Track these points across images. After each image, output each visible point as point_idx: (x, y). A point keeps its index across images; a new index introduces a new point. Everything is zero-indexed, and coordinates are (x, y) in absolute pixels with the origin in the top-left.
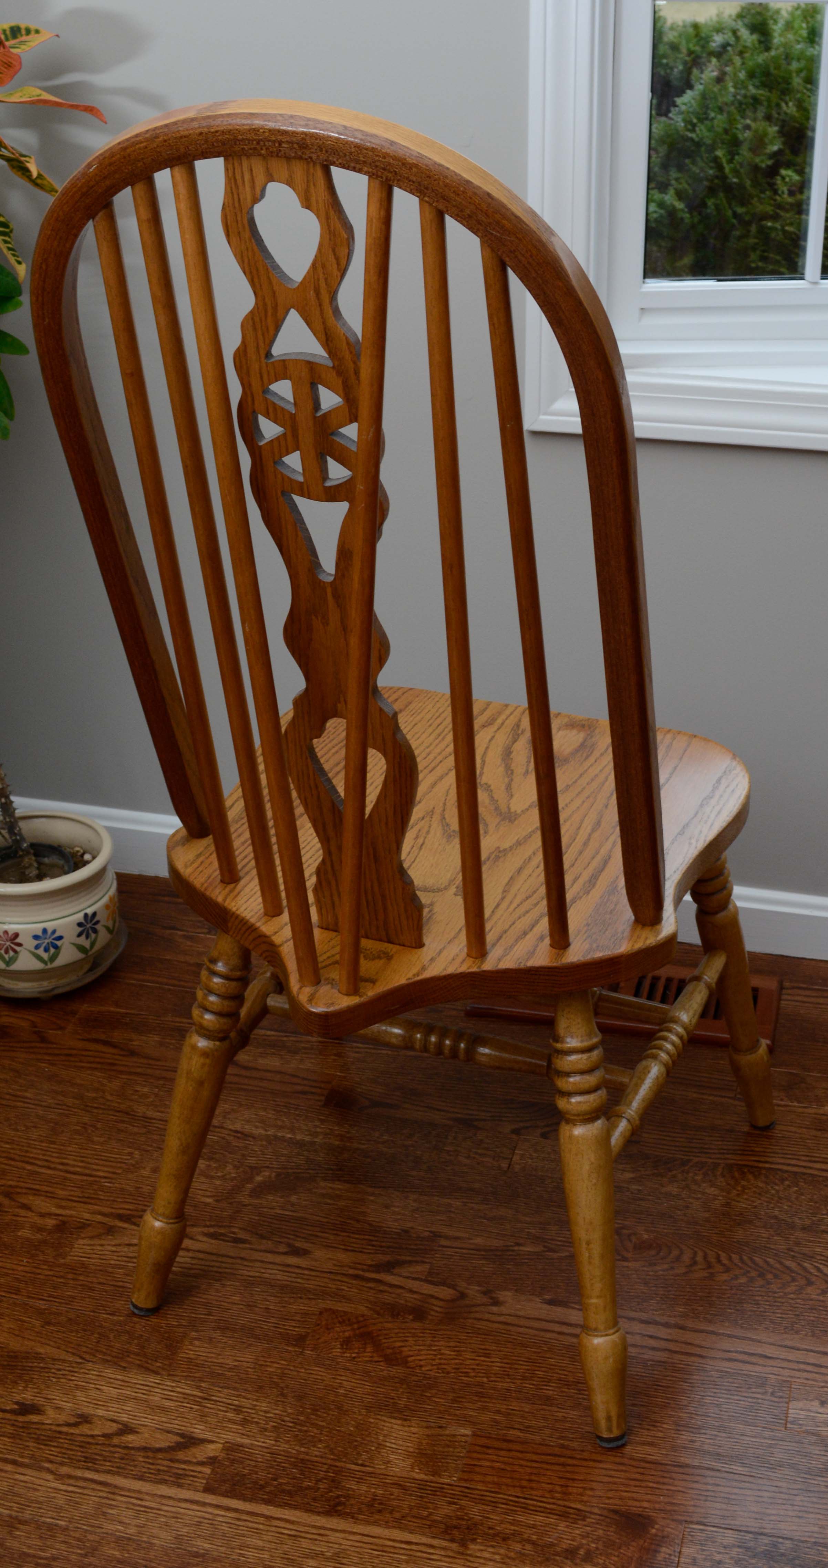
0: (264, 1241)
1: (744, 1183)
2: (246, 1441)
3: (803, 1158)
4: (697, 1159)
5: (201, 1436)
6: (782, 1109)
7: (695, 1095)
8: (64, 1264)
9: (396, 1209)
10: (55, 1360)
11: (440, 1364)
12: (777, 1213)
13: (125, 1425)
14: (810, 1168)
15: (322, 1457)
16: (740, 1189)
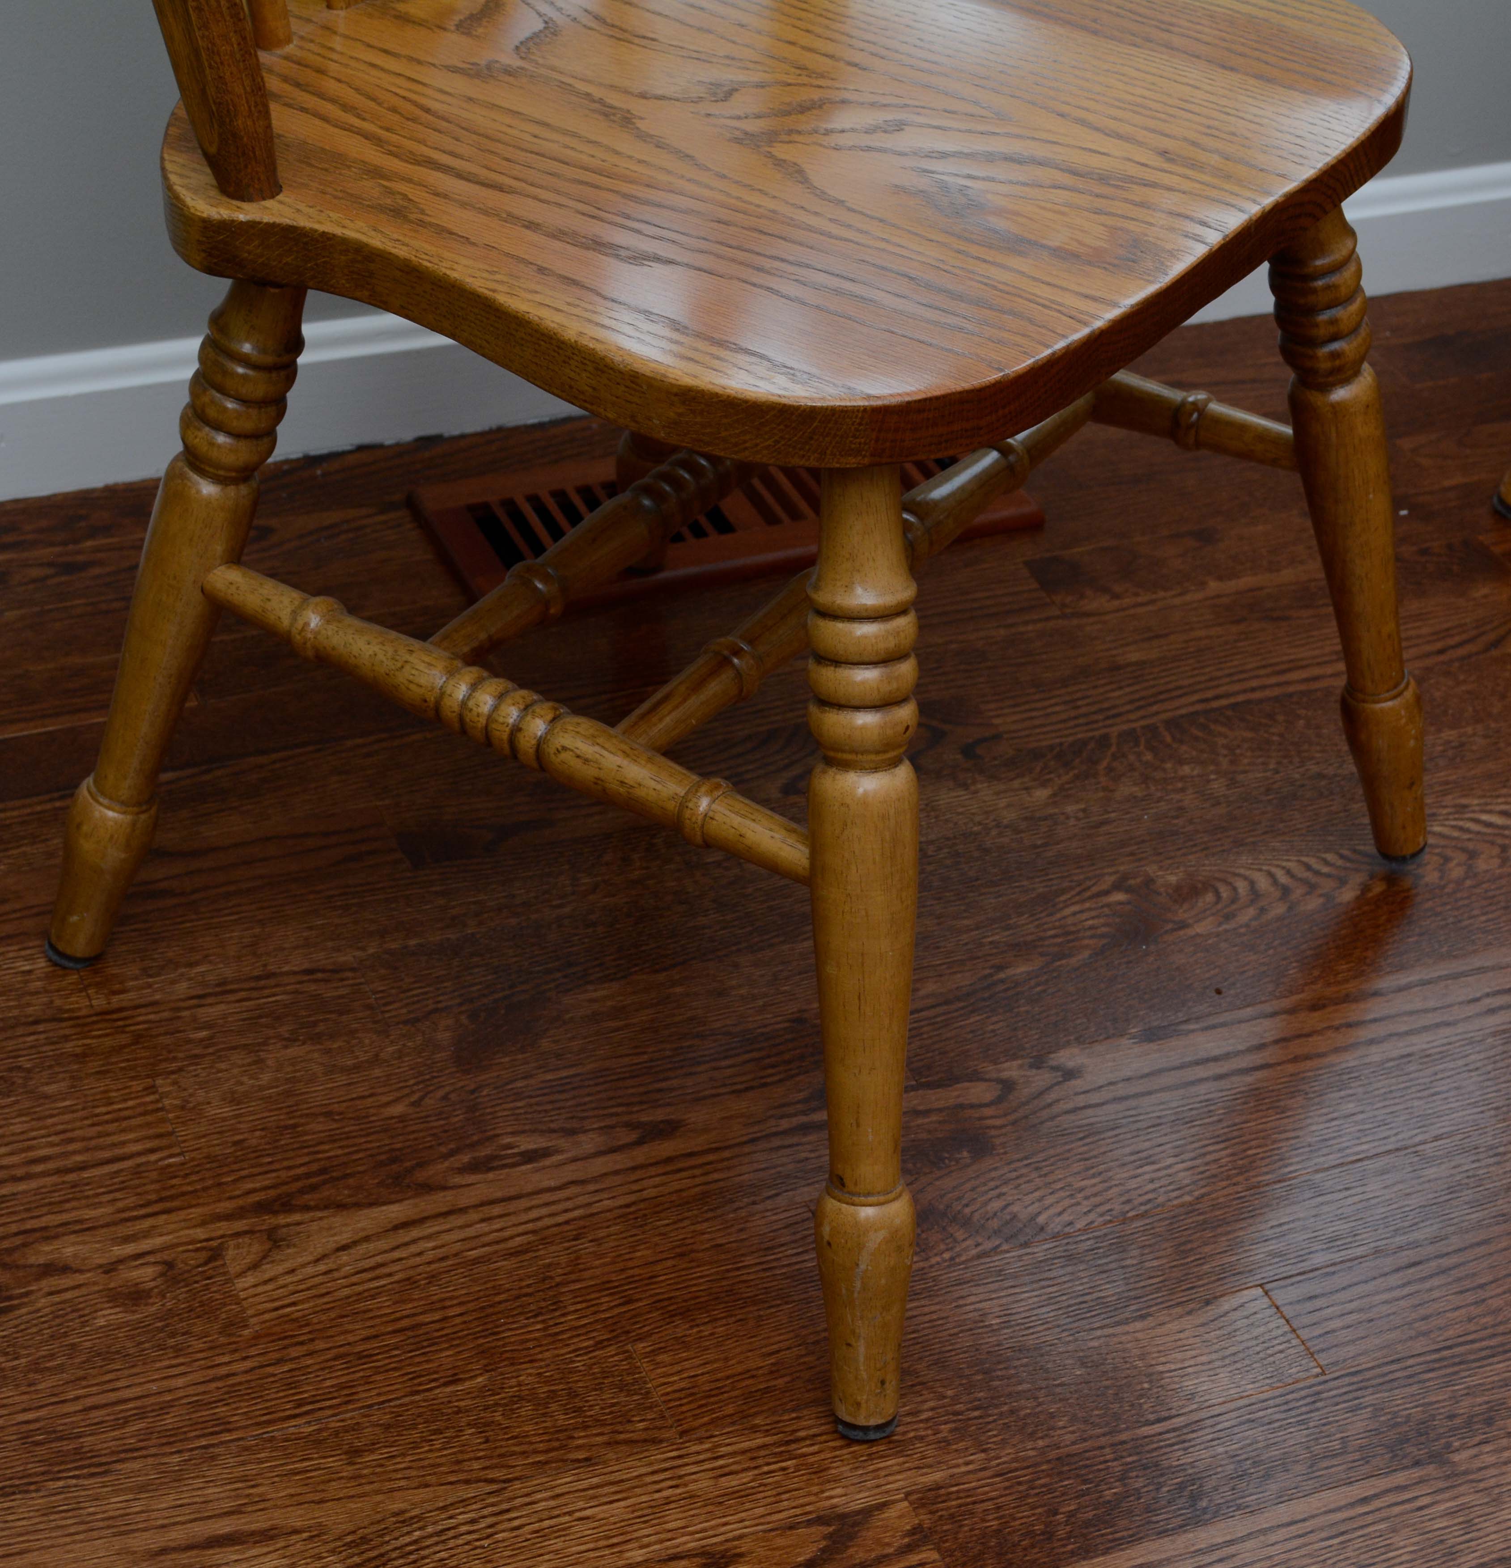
0: (582, 1138)
1: (1221, 741)
2: (937, 1476)
3: (1262, 672)
4: (1114, 731)
5: (856, 1506)
6: (1150, 608)
7: (1002, 632)
8: (257, 1337)
9: (743, 991)
10: (444, 1508)
11: (1096, 1206)
12: (1314, 769)
13: (703, 1553)
14: (1288, 683)
15: (1085, 1440)
16: (1225, 752)
